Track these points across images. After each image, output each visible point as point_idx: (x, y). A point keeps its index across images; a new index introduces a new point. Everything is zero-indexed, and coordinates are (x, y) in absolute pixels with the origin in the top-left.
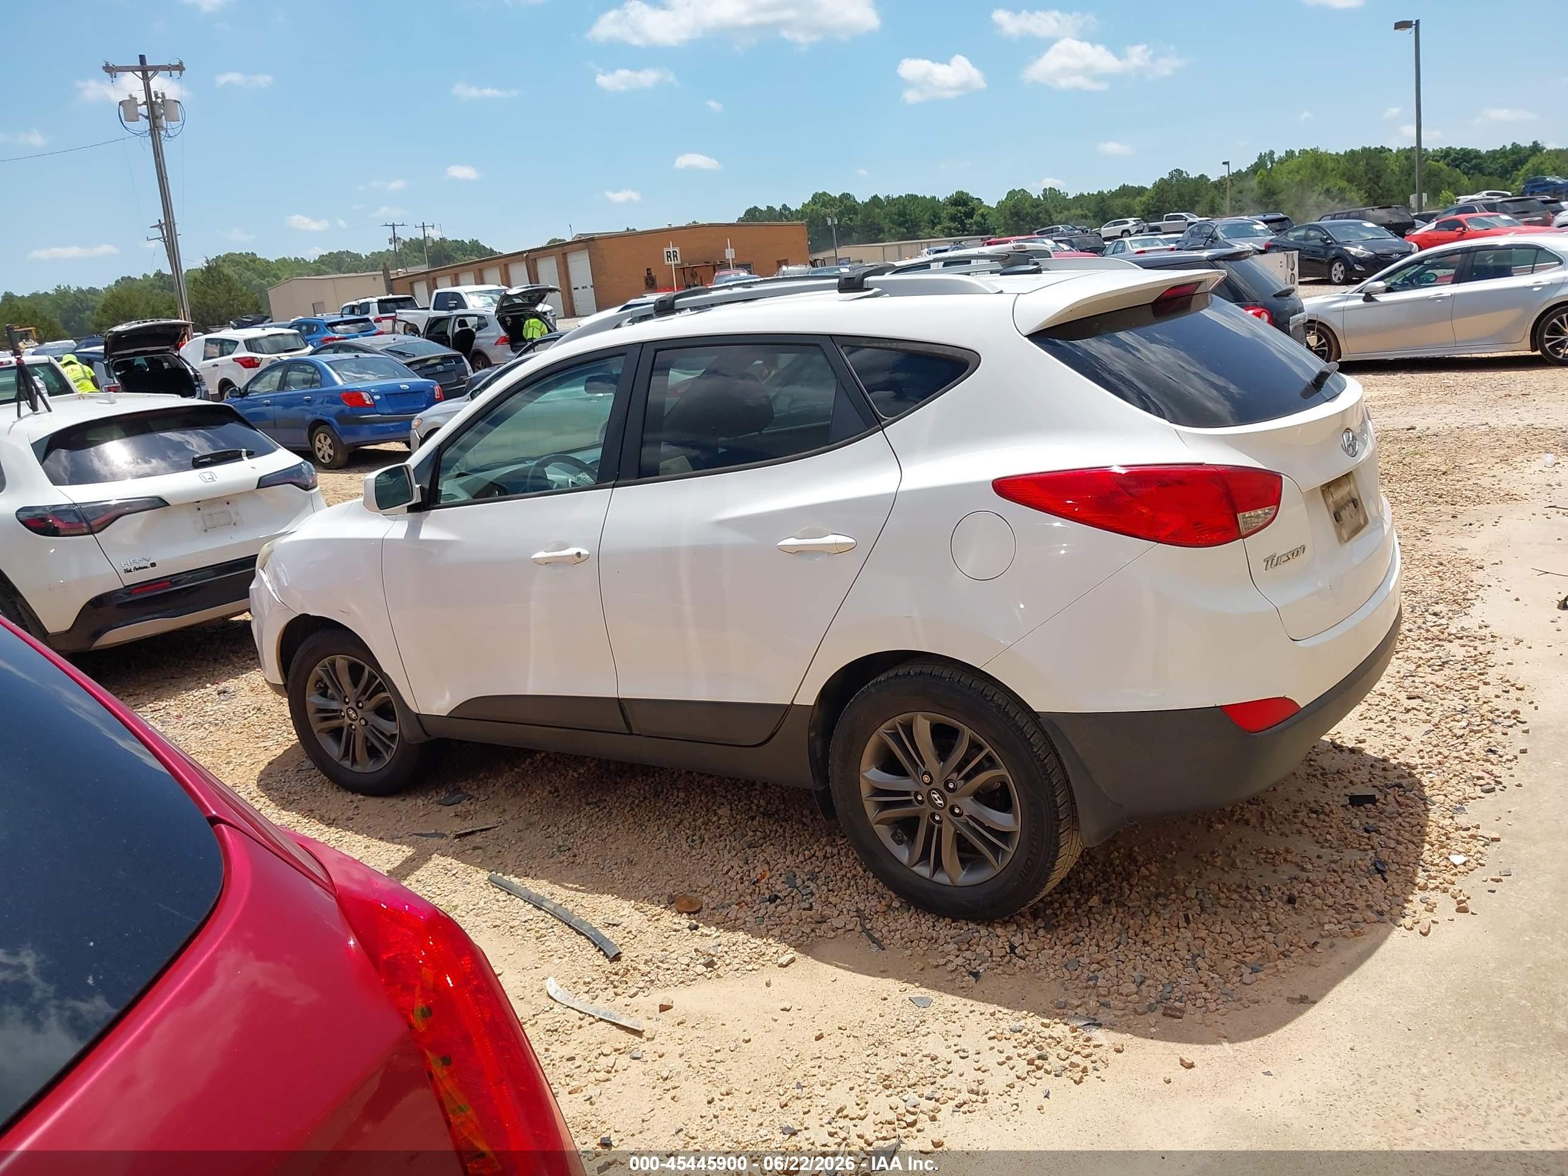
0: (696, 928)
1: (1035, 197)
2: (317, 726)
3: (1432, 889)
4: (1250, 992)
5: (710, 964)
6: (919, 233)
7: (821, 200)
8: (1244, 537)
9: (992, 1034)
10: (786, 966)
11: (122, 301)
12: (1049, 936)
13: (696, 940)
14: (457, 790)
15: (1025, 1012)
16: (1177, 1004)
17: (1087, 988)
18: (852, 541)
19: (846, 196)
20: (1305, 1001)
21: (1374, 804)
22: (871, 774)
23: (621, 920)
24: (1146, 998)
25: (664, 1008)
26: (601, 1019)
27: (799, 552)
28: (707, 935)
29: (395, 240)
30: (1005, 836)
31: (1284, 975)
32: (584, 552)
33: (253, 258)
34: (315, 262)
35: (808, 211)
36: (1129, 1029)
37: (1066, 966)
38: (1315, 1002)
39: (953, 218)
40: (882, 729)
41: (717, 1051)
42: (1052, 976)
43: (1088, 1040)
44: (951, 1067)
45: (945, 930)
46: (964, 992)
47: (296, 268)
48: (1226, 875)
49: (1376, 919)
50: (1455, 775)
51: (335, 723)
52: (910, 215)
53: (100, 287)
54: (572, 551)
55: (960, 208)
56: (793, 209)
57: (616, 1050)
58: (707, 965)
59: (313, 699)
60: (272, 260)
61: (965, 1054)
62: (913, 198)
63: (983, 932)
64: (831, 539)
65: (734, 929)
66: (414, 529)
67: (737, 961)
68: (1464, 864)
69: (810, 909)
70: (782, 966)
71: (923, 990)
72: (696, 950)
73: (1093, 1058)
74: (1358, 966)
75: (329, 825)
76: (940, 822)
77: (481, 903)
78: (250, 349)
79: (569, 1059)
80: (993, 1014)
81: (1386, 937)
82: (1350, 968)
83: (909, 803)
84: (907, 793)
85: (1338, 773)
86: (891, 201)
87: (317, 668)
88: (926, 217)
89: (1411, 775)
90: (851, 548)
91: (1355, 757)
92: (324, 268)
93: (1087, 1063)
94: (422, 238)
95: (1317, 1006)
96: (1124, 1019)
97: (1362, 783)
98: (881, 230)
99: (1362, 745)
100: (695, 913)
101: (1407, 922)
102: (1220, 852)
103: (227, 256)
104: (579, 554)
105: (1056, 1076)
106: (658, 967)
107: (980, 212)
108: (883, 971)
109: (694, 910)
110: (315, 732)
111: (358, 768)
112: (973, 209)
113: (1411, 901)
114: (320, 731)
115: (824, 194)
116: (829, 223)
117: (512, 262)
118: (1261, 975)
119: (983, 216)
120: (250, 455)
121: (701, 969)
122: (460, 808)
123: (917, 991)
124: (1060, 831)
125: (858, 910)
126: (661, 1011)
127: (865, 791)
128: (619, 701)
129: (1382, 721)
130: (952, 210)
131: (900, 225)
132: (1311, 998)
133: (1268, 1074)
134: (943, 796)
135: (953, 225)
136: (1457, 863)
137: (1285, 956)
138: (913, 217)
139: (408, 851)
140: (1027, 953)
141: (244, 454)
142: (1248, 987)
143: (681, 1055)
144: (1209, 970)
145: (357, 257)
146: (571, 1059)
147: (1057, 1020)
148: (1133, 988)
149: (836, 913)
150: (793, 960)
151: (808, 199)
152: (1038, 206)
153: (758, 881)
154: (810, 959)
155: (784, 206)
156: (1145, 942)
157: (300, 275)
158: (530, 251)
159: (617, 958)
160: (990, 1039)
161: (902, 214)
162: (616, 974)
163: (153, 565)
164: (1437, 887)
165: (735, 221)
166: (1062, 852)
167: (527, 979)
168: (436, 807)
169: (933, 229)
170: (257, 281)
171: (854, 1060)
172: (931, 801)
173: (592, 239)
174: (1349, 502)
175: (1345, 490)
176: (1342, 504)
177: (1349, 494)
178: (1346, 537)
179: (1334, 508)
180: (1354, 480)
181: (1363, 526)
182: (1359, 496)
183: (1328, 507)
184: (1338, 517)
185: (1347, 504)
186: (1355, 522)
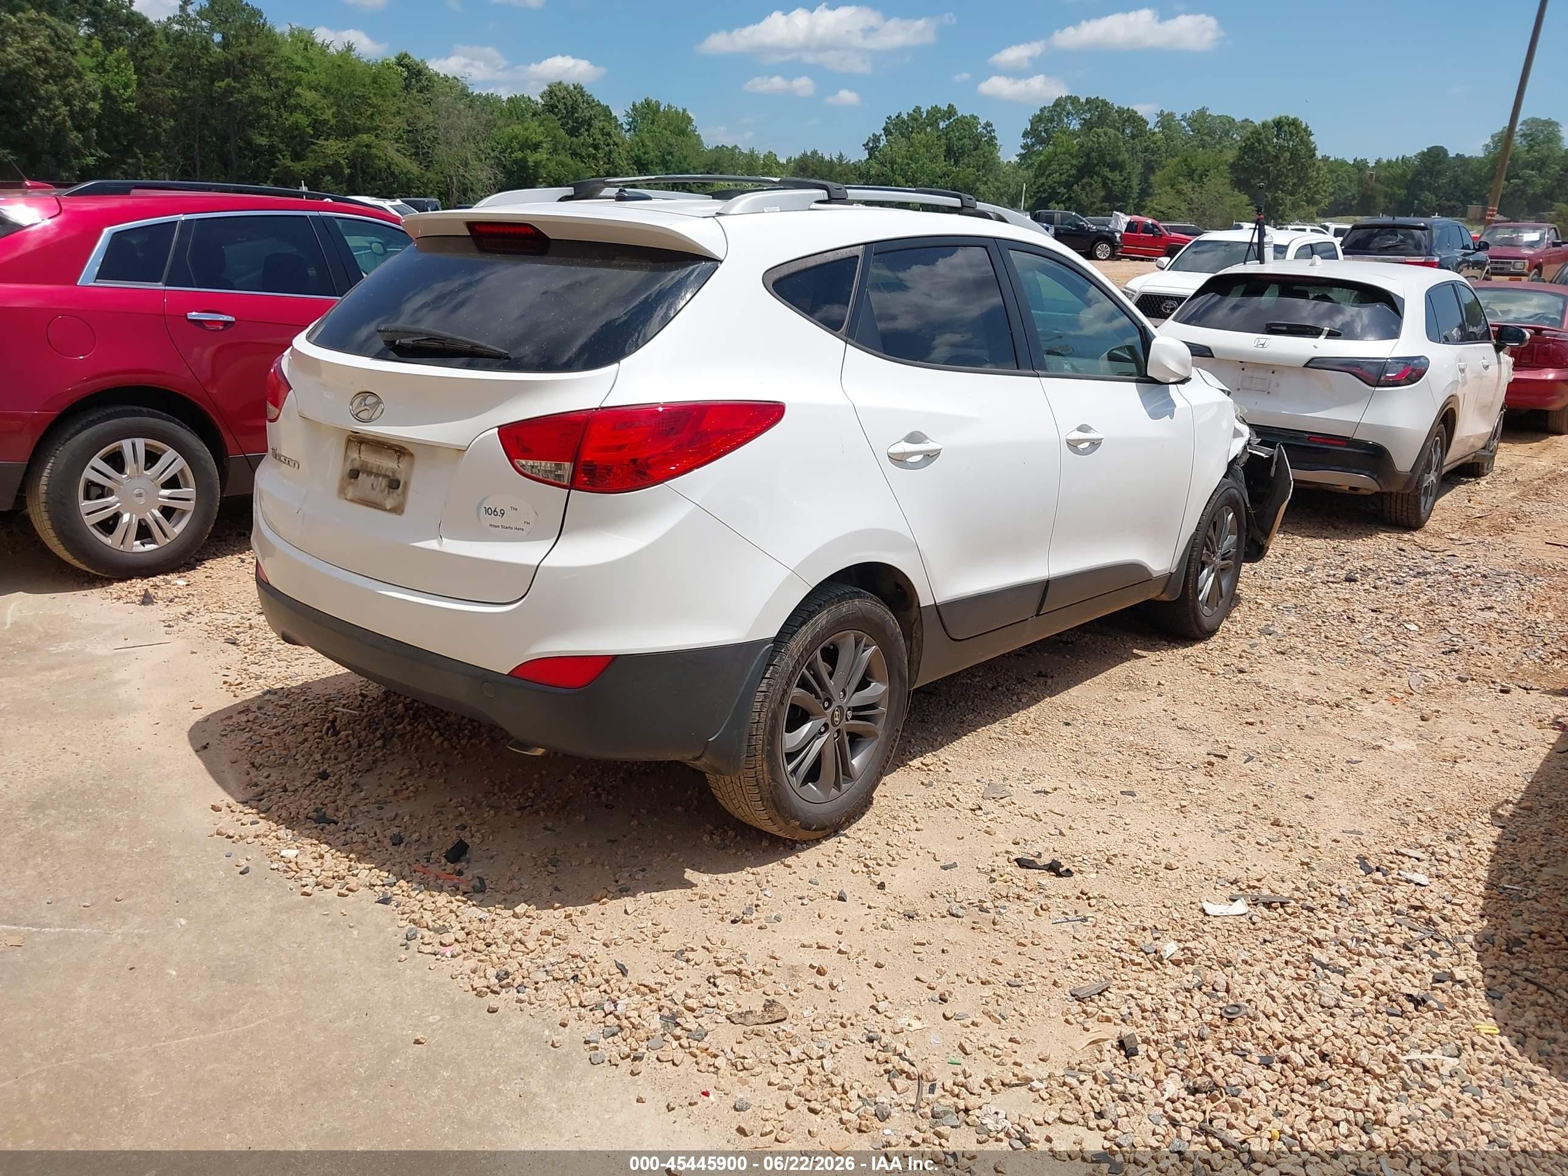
174: (385, 476)
175: (387, 463)
176: (374, 470)
177: (394, 471)
178: (349, 496)
179: (357, 465)
180: (412, 464)
181: (385, 510)
182: (406, 484)
183: (346, 456)
184: (354, 474)
185: (377, 475)
186: (374, 496)
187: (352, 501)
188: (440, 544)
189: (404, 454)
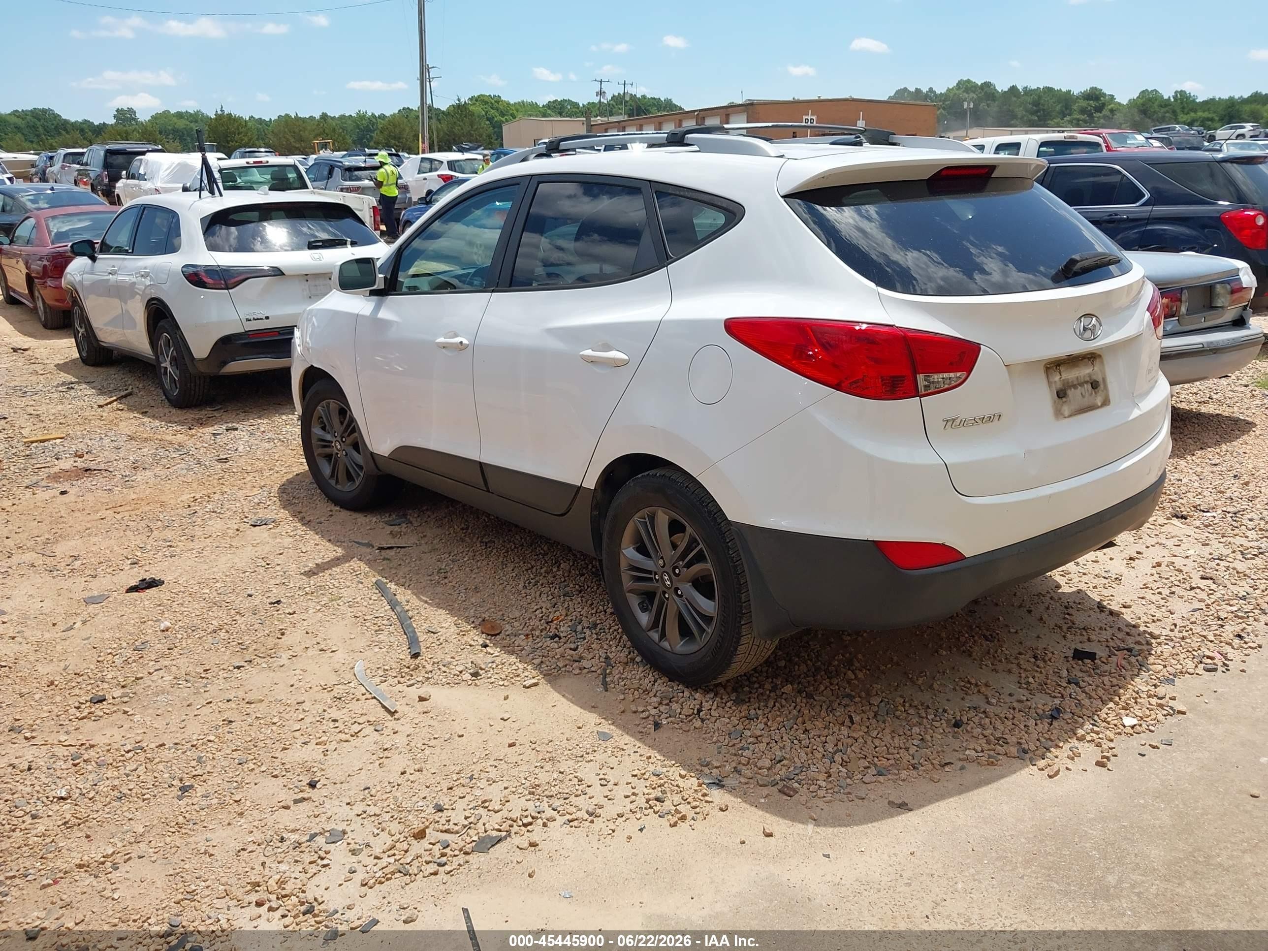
0: (486, 646)
1: (1166, 97)
2: (317, 451)
3: (1088, 742)
4: (862, 791)
5: (475, 675)
6: (1049, 122)
7: (966, 86)
8: (921, 396)
9: (634, 773)
10: (528, 687)
11: (395, 126)
12: (734, 708)
13: (481, 655)
14: (405, 516)
15: (673, 762)
16: (796, 785)
17: (735, 755)
18: (626, 357)
19: (987, 85)
20: (904, 807)
21: (1093, 661)
22: (629, 553)
23: (439, 629)
24: (775, 774)
25: (422, 699)
26: (375, 698)
27: (593, 361)
28: (490, 653)
29: (601, 93)
30: (708, 619)
31: (901, 783)
32: (465, 342)
33: (498, 99)
34: (544, 106)
35: (951, 95)
36: (745, 796)
37: (729, 734)
38: (911, 810)
39: (1083, 111)
40: (635, 518)
41: (435, 738)
42: (715, 739)
43: (705, 795)
44: (588, 790)
45: (662, 686)
46: (642, 736)
47: (529, 109)
48: (920, 693)
49: (1016, 755)
50: (1188, 651)
51: (328, 450)
52: (1043, 105)
53: (387, 114)
54: (457, 340)
55: (1091, 102)
56: (938, 92)
57: (368, 721)
58: (472, 675)
59: (317, 431)
60: (512, 102)
61: (605, 783)
62: (1049, 90)
63: (687, 694)
64: (614, 354)
65: (512, 653)
66: (377, 308)
67: (496, 676)
68: (1133, 727)
69: (575, 650)
70: (525, 687)
71: (612, 727)
72: (472, 662)
73: (698, 810)
74: (972, 790)
75: (303, 525)
76: (667, 599)
77: (359, 599)
78: (450, 169)
79: (333, 721)
80: (649, 758)
81: (1015, 772)
82: (963, 789)
83: (651, 579)
84: (650, 572)
85: (1084, 629)
86: (1028, 92)
87: (319, 408)
88: (1058, 108)
89: (1149, 643)
90: (625, 363)
91: (1111, 618)
92: (549, 112)
93: (690, 814)
94: (622, 93)
95: (910, 814)
96: (745, 786)
97: (1099, 641)
98: (1014, 116)
99: (1123, 610)
100: (492, 635)
101: (1042, 763)
102: (928, 673)
103: (479, 96)
104: (461, 342)
105: (660, 816)
106: (439, 669)
107: (1110, 107)
108: (593, 707)
109: (493, 633)
110: (316, 454)
111: (339, 487)
112: (1104, 105)
113: (1062, 748)
114: (319, 455)
115: (969, 81)
116: (965, 106)
117: (685, 118)
118: (881, 778)
119: (1112, 111)
120: (353, 244)
121: (467, 676)
122: (397, 528)
123: (607, 727)
124: (742, 622)
125: (607, 658)
126: (420, 701)
127: (623, 565)
128: (481, 464)
129: (1160, 593)
130: (1084, 104)
131: (1032, 114)
132: (910, 806)
133: (828, 856)
134: (671, 580)
135: (1082, 117)
136: (1126, 724)
137: (914, 768)
138: (1046, 107)
139: (340, 552)
140: (708, 717)
141: (348, 243)
142: (864, 785)
143: (408, 736)
144: (841, 765)
145: (576, 105)
146: (335, 721)
147: (693, 775)
148: (768, 763)
149: (590, 657)
150: (536, 685)
151: (952, 84)
152: (1166, 106)
153: (552, 621)
154: (549, 687)
155: (931, 88)
156: (806, 731)
157: (530, 116)
158: (700, 110)
159: (416, 656)
160: (633, 776)
161: (1036, 104)
162: (408, 668)
163: (267, 318)
164: (1093, 741)
165: (885, 98)
166: (743, 640)
167: (350, 658)
168: (381, 525)
169: (1062, 119)
170: (498, 118)
171: (524, 768)
172: (663, 581)
173: (752, 104)
174: (1086, 382)
175: (1084, 372)
176: (1075, 383)
177: (1090, 375)
178: (1066, 413)
179: (1059, 385)
180: (1102, 363)
181: (1098, 407)
182: (1104, 380)
183: (1050, 383)
184: (1061, 394)
185: (1081, 384)
186: (1086, 401)
187: (1070, 416)
188: (1139, 409)
189: (1095, 358)
